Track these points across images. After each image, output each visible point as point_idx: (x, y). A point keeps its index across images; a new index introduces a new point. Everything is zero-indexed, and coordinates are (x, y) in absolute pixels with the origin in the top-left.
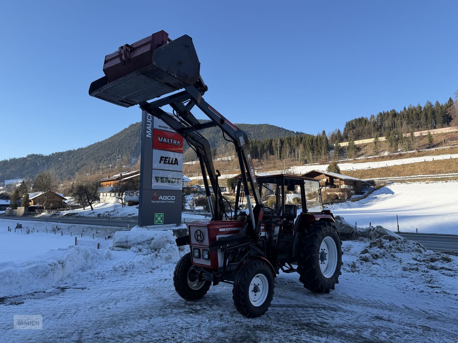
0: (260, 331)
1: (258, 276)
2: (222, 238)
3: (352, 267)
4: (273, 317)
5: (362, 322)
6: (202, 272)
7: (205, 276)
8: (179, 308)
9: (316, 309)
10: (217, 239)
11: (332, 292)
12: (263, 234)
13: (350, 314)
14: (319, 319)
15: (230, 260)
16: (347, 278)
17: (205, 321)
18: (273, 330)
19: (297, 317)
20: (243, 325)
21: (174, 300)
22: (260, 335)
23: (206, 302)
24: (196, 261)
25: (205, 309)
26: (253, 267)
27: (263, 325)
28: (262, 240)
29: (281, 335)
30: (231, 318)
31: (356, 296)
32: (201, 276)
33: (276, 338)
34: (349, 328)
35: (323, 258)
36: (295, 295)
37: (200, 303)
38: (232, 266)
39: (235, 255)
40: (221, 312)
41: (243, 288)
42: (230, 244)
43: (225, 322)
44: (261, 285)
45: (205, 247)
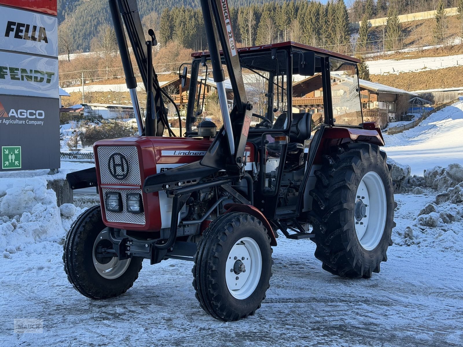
0: (251, 341)
1: (242, 242)
2: (168, 169)
3: (405, 237)
4: (271, 319)
5: (442, 321)
6: (125, 241)
7: (133, 248)
8: (79, 313)
9: (350, 303)
10: (158, 171)
11: (374, 276)
12: (248, 167)
13: (417, 310)
14: (362, 318)
15: (184, 216)
16: (399, 255)
18: (276, 339)
19: (318, 317)
20: (215, 333)
21: (65, 301)
23: (134, 300)
24: (112, 219)
25: (133, 312)
26: (233, 224)
27: (255, 331)
28: (247, 179)
30: (188, 323)
31: (421, 282)
32: (123, 247)
34: (420, 331)
35: (360, 214)
36: (307, 283)
38: (188, 226)
39: (194, 205)
40: (166, 315)
41: (214, 263)
42: (184, 183)
43: (179, 331)
44: (247, 259)
45: (131, 189)
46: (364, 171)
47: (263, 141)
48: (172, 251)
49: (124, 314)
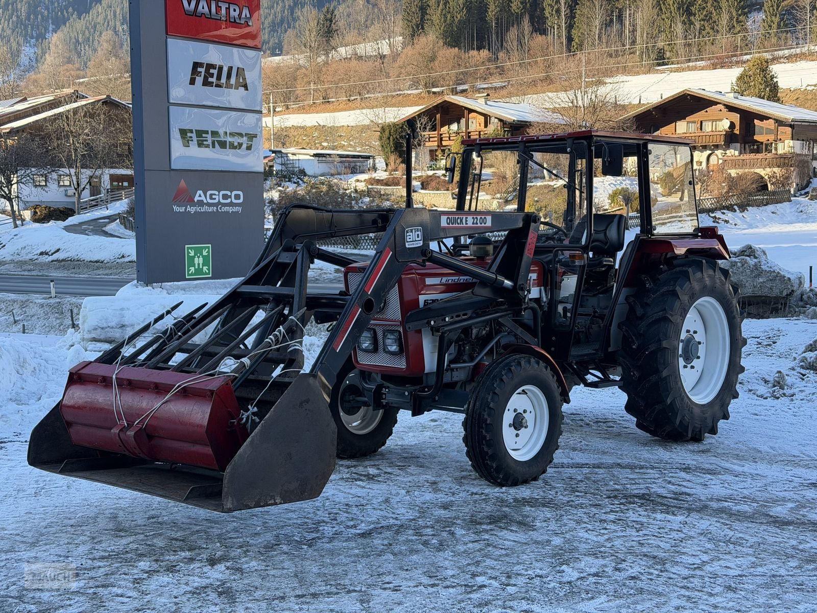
0: (532, 507)
1: (523, 391)
2: (434, 301)
3: (774, 386)
4: (558, 485)
5: (776, 493)
6: (380, 387)
7: (390, 396)
9: (665, 470)
10: (421, 304)
11: (709, 439)
12: (534, 293)
13: (749, 480)
14: (673, 488)
15: (452, 357)
16: (756, 412)
17: (398, 494)
18: (562, 506)
19: (618, 485)
22: (533, 514)
25: (389, 473)
26: (513, 368)
27: (537, 497)
28: (532, 309)
29: (580, 512)
30: (457, 487)
31: (771, 448)
32: (378, 394)
33: (570, 517)
34: (742, 502)
35: (690, 355)
36: (613, 446)
37: (373, 464)
38: (457, 370)
39: (464, 344)
40: (431, 478)
41: (489, 415)
42: (452, 317)
43: (447, 495)
44: (531, 412)
45: (389, 325)
46: (693, 298)
47: (555, 259)
48: (437, 401)
49: (379, 475)
